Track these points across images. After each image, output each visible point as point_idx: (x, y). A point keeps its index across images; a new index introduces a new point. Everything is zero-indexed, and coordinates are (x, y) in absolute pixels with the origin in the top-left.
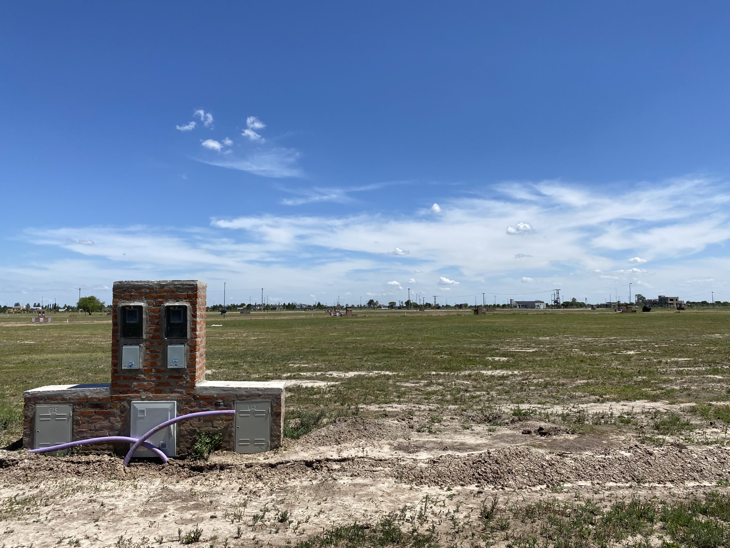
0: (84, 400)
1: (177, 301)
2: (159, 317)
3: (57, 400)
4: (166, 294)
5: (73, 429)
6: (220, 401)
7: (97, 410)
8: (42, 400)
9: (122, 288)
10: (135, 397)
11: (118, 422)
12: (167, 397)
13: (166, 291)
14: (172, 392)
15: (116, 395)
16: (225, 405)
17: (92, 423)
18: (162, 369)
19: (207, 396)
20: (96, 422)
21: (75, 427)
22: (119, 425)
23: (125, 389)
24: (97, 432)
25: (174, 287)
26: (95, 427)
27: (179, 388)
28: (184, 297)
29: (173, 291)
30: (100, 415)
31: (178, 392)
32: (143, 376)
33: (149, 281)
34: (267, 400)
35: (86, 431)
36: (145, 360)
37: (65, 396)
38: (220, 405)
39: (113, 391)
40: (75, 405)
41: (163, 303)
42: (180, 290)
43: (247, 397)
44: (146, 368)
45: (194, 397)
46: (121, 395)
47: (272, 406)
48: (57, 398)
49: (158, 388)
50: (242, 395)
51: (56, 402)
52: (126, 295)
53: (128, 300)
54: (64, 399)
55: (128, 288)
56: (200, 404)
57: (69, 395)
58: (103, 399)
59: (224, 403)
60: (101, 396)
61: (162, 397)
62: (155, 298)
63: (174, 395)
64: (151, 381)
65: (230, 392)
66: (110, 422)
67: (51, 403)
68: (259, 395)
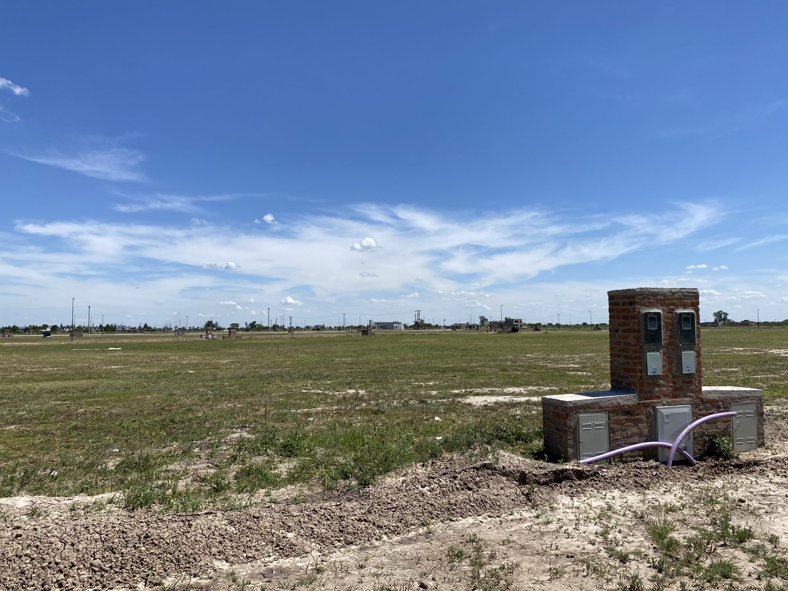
0: (617, 407)
1: (685, 309)
2: (672, 324)
3: (595, 408)
4: (676, 301)
5: (610, 437)
6: (721, 404)
7: (628, 417)
8: (582, 409)
9: (642, 295)
10: (658, 403)
11: (645, 428)
12: (682, 401)
13: (676, 299)
14: (686, 397)
15: (642, 402)
16: (724, 408)
17: (624, 430)
18: (677, 374)
19: (711, 399)
20: (628, 429)
21: (612, 435)
22: (646, 431)
23: (649, 395)
24: (629, 439)
25: (682, 295)
26: (627, 434)
27: (690, 393)
28: (689, 304)
29: (681, 298)
30: (630, 422)
31: (690, 397)
32: (662, 381)
33: (663, 288)
34: (754, 401)
35: (620, 439)
36: (664, 366)
37: (601, 404)
38: (721, 408)
39: (641, 398)
40: (610, 413)
41: (674, 310)
42: (686, 298)
43: (740, 399)
44: (664, 374)
45: (702, 400)
46: (646, 401)
47: (757, 406)
48: (594, 407)
49: (674, 393)
50: (736, 398)
51: (594, 410)
52: (646, 302)
53: (647, 306)
54: (600, 407)
55: (647, 295)
56: (707, 406)
57: (605, 403)
58: (633, 405)
59: (723, 405)
60: (630, 403)
61: (678, 402)
62: (668, 305)
63: (687, 399)
64: (668, 387)
65: (727, 395)
66: (638, 428)
67: (590, 412)
68: (748, 397)
